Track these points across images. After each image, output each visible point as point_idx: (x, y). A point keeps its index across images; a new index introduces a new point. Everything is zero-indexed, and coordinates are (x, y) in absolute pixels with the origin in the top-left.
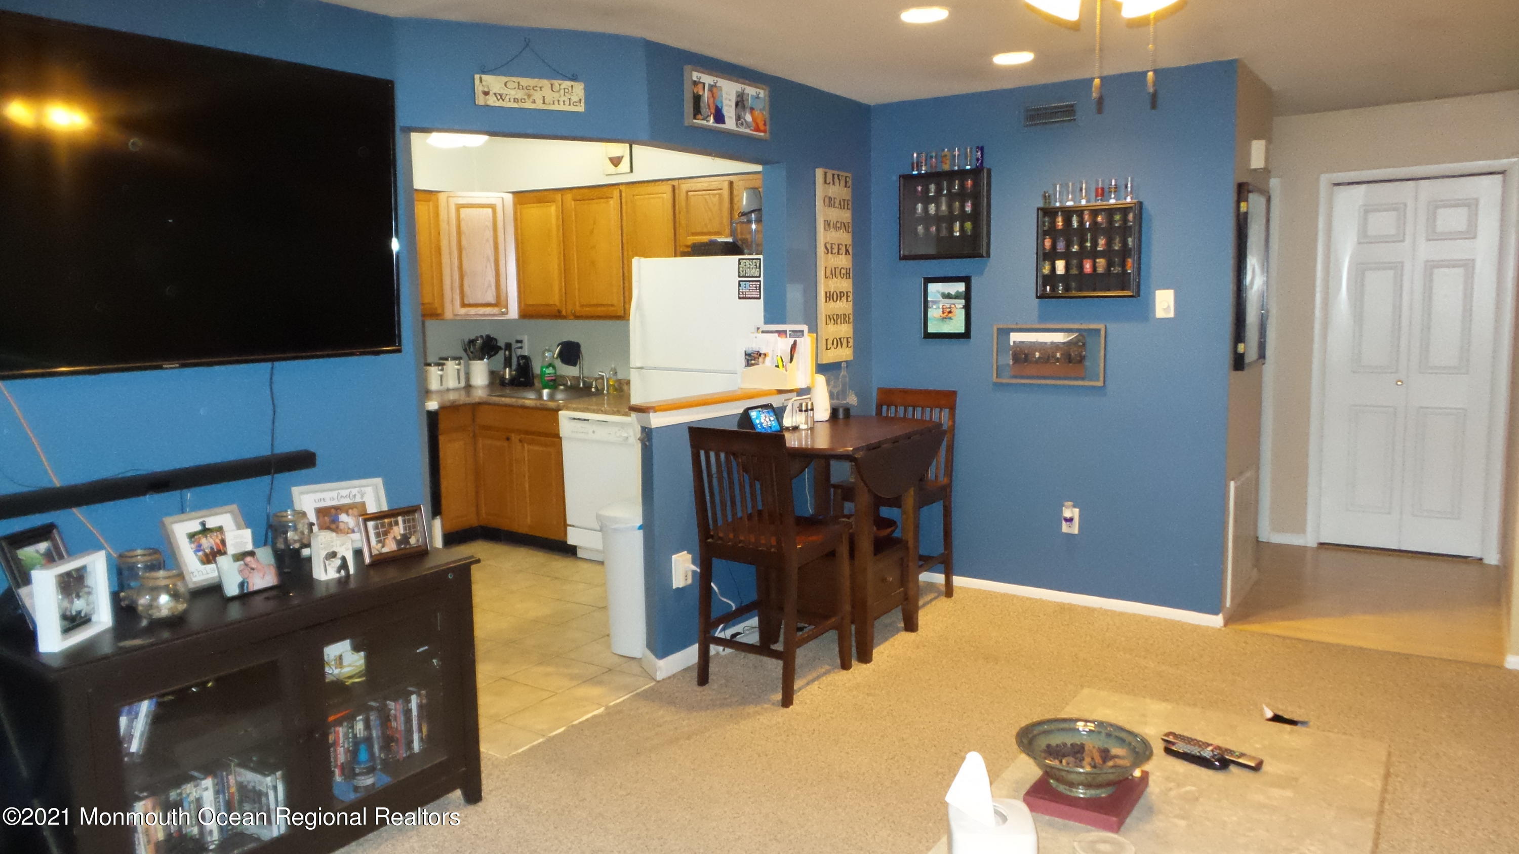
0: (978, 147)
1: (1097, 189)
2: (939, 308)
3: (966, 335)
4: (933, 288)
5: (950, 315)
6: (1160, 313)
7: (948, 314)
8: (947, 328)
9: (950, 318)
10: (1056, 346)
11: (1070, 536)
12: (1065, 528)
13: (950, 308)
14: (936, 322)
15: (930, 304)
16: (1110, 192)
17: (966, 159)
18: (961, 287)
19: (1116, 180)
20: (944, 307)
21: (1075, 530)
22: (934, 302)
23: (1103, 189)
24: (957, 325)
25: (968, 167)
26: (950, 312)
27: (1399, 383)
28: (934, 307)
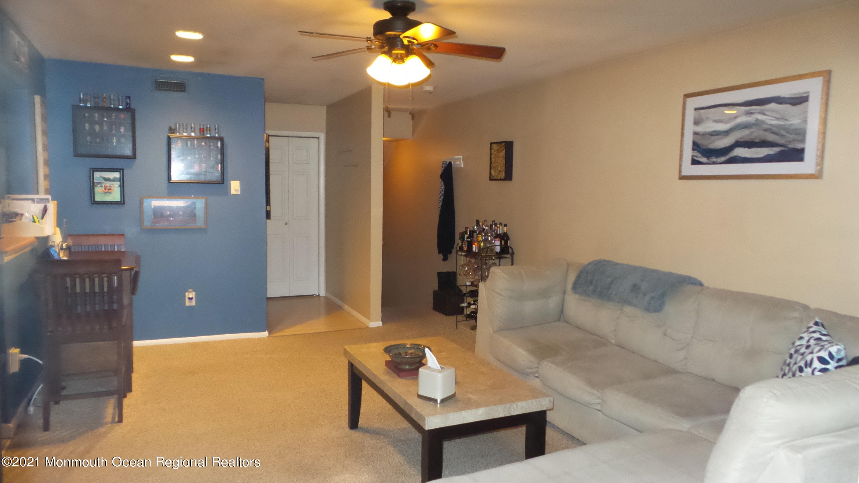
0: (126, 97)
1: (200, 129)
2: (102, 186)
3: (122, 203)
4: (97, 175)
5: (110, 191)
6: (233, 192)
7: (108, 191)
8: (108, 198)
9: (110, 193)
10: (178, 208)
11: (191, 307)
12: (188, 303)
13: (110, 186)
14: (100, 195)
15: (95, 184)
16: (207, 131)
17: (119, 101)
18: (117, 175)
19: (209, 125)
20: (106, 186)
21: (193, 303)
22: (98, 183)
23: (203, 129)
24: (116, 196)
25: (121, 107)
26: (110, 189)
27: (286, 224)
28: (99, 186)
